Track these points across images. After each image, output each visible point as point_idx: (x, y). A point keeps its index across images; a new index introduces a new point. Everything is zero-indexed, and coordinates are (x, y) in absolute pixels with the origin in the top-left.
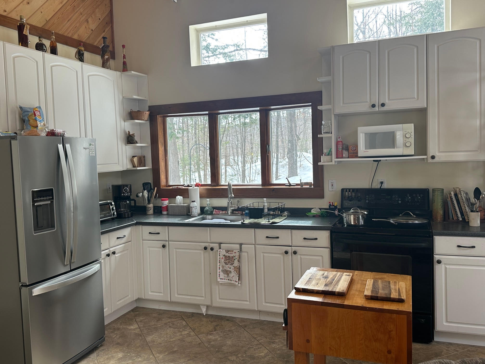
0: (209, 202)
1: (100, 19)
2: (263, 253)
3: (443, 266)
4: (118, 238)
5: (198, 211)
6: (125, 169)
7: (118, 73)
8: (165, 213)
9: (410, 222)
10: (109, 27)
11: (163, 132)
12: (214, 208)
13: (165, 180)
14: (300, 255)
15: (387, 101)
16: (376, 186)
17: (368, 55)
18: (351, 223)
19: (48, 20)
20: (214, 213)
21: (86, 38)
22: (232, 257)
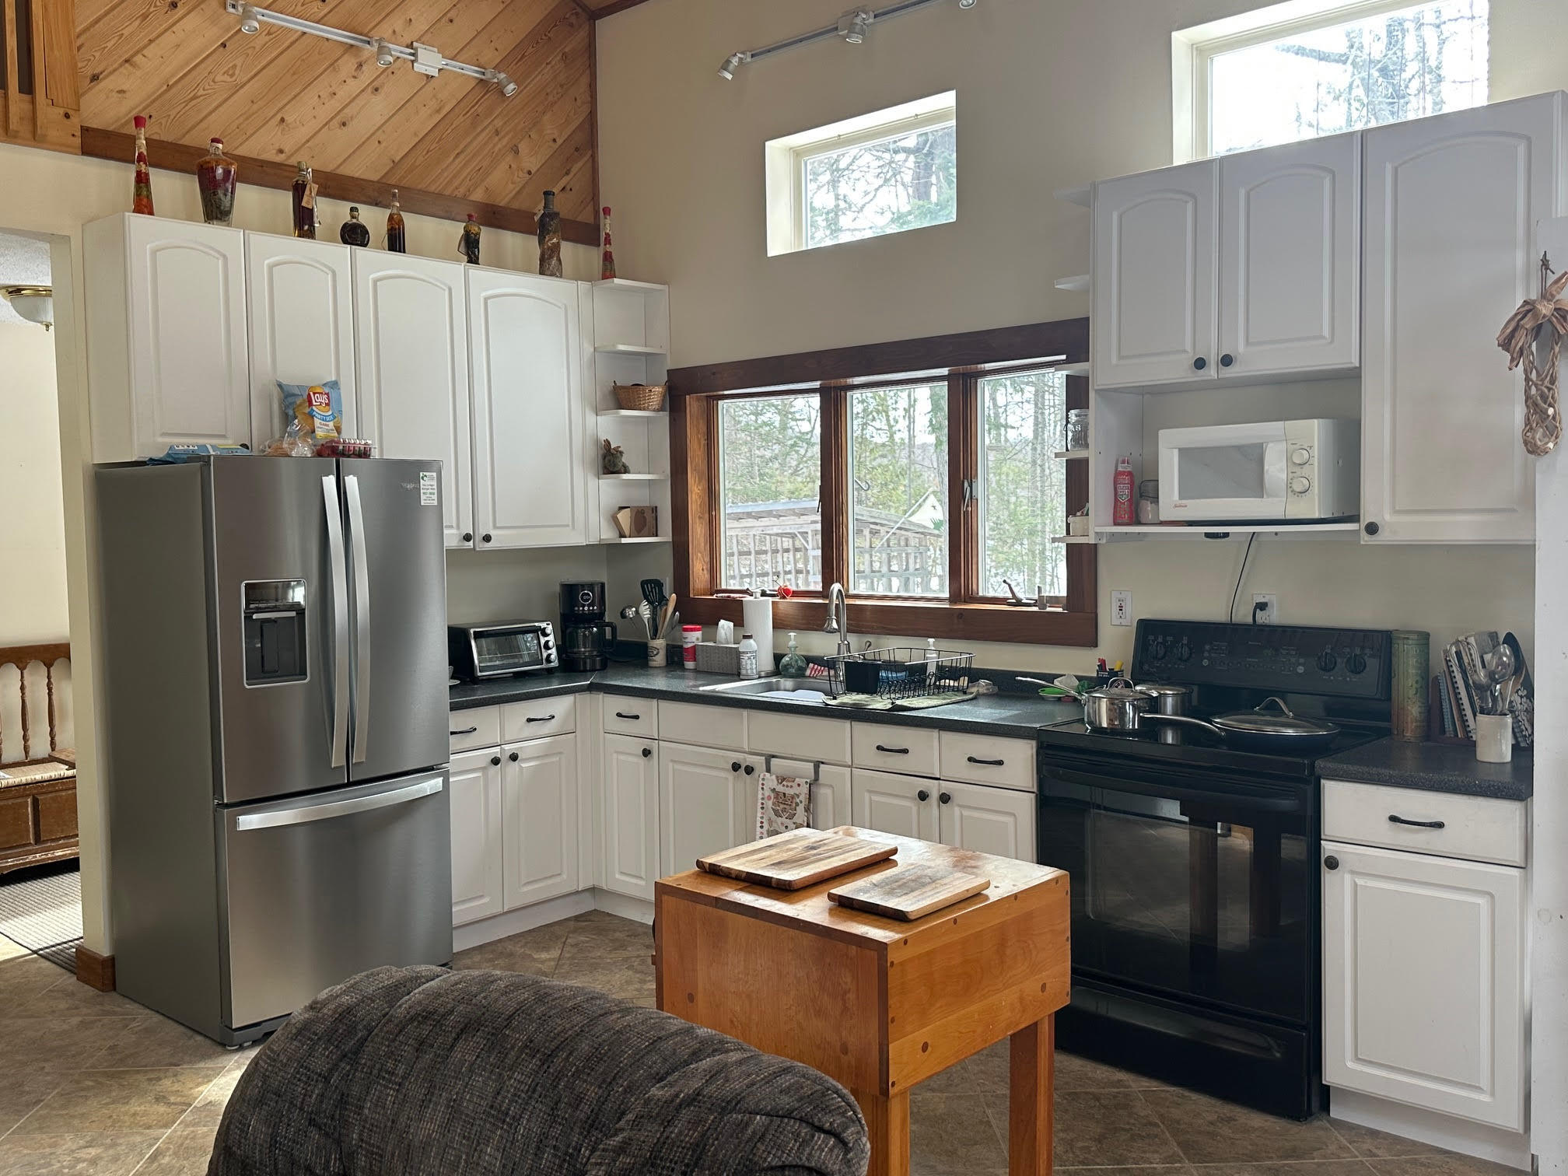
0: (799, 642)
1: (554, 140)
2: (870, 791)
3: (1348, 877)
4: (529, 720)
5: (768, 664)
6: (593, 541)
7: (583, 285)
8: (690, 665)
9: (1270, 730)
10: (585, 159)
11: (703, 442)
12: (809, 660)
13: (707, 576)
14: (959, 806)
15: (1241, 348)
16: (1244, 616)
17: (1190, 206)
18: (1100, 723)
19: (397, 159)
20: (808, 673)
21: (507, 199)
22: (793, 798)
